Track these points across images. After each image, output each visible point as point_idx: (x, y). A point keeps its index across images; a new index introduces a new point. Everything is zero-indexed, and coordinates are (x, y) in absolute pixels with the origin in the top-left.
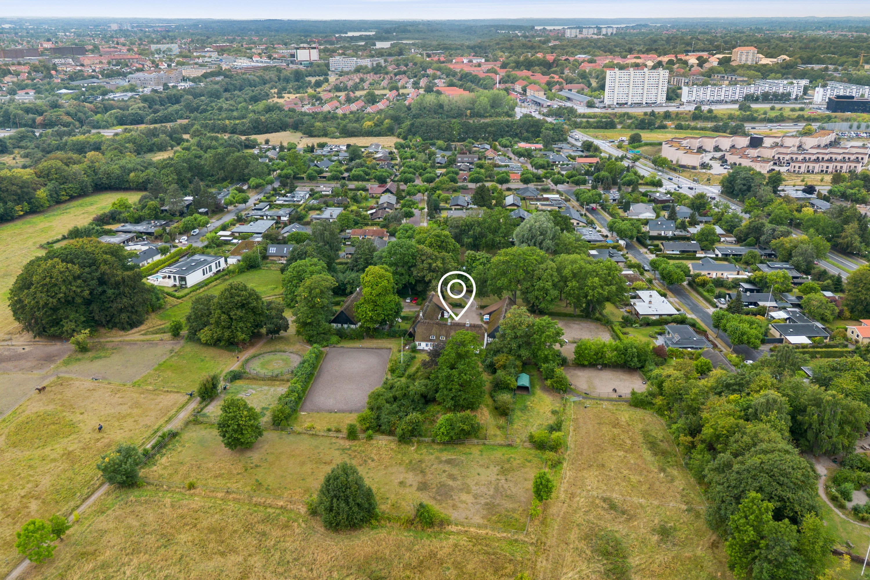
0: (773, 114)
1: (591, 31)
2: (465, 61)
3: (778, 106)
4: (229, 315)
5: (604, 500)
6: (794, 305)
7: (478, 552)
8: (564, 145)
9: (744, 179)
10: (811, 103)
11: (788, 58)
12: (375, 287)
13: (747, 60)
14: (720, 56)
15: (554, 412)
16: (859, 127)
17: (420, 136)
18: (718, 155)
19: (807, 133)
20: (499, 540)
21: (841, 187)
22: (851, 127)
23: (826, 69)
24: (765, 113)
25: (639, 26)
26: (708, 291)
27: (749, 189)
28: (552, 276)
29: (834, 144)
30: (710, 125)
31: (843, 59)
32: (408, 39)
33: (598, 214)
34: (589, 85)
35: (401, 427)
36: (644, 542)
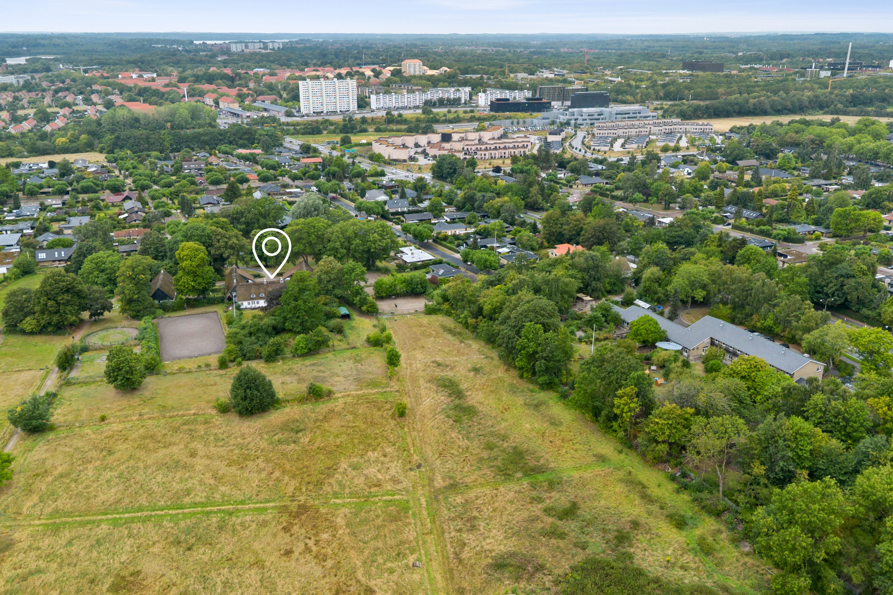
0: (451, 116)
1: (257, 46)
2: (134, 76)
3: (453, 110)
4: (56, 301)
5: (433, 362)
6: (511, 244)
7: (362, 403)
8: (281, 149)
9: (450, 163)
10: (477, 106)
11: (448, 70)
12: (193, 259)
13: (415, 71)
14: (392, 68)
15: (375, 326)
16: (518, 123)
17: (129, 149)
18: (420, 150)
19: (483, 129)
20: (374, 394)
21: (519, 165)
22: (512, 123)
23: (482, 78)
24: (445, 115)
25: (302, 41)
26: (450, 243)
27: (455, 171)
28: (338, 237)
29: (504, 136)
30: (404, 127)
31: (492, 69)
32: (43, 54)
33: (339, 201)
34: (281, 97)
35: (265, 351)
36: (466, 377)
